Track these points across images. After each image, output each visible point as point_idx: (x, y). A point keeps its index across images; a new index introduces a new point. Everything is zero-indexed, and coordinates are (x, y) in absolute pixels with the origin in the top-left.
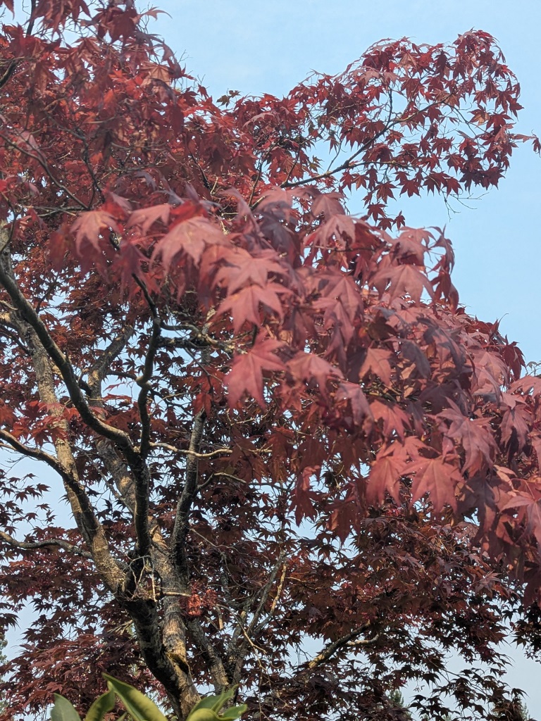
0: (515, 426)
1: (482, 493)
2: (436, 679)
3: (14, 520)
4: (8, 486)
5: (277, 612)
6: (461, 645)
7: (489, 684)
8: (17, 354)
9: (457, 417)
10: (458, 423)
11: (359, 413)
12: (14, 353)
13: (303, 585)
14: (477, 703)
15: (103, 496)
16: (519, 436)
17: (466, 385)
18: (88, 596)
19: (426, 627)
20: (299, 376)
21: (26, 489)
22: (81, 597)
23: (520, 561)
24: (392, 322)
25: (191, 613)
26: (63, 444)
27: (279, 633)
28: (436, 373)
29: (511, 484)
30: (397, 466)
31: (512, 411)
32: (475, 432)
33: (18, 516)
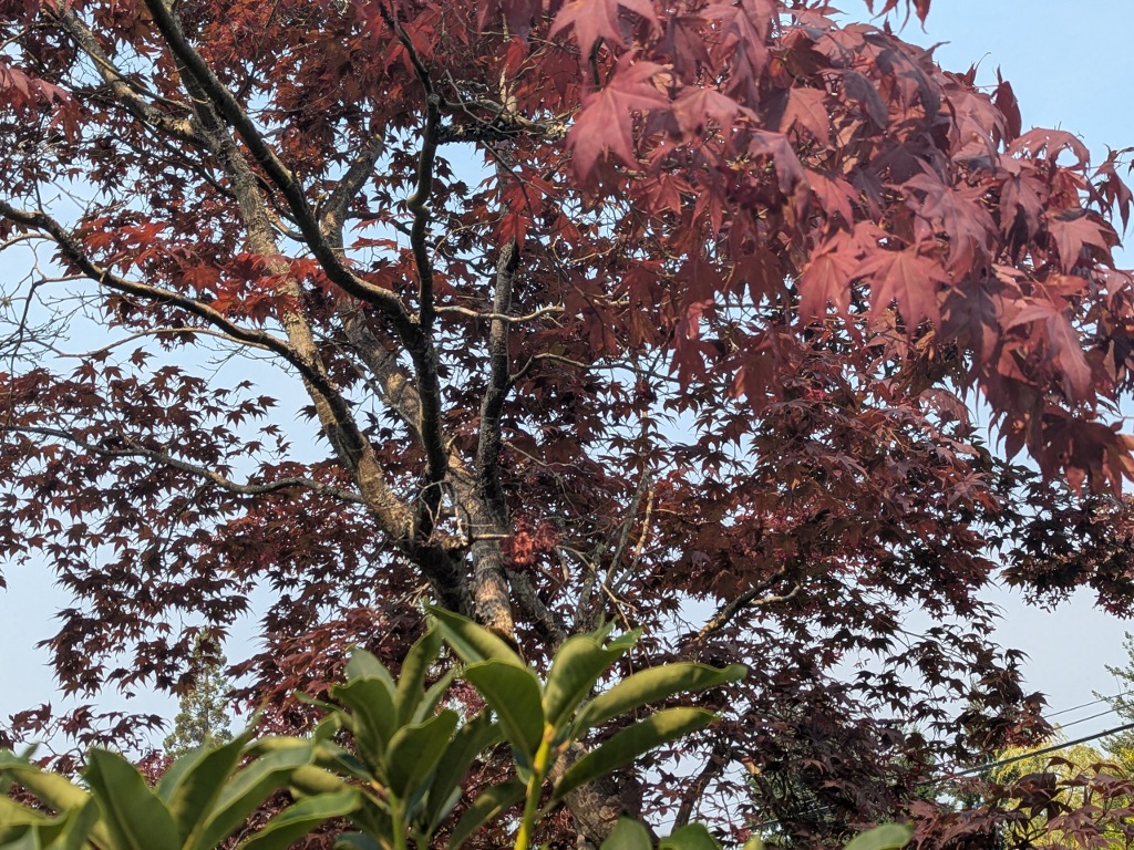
0: (1021, 202)
1: (976, 305)
2: (890, 647)
3: (228, 455)
4: (213, 403)
5: (642, 566)
6: (923, 594)
7: (972, 647)
8: (203, 195)
9: (935, 187)
10: (936, 195)
11: (787, 175)
12: (198, 195)
13: (680, 519)
14: (953, 677)
15: (363, 407)
16: (1028, 217)
17: (943, 144)
18: (351, 563)
19: (868, 573)
20: (688, 124)
21: (242, 406)
22: (342, 565)
23: (1033, 416)
24: (823, 47)
25: (517, 560)
26: (297, 322)
27: (645, 597)
28: (893, 129)
29: (1019, 289)
30: (844, 266)
31: (1015, 178)
32: (962, 209)
33: (233, 448)
